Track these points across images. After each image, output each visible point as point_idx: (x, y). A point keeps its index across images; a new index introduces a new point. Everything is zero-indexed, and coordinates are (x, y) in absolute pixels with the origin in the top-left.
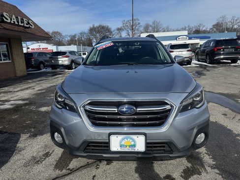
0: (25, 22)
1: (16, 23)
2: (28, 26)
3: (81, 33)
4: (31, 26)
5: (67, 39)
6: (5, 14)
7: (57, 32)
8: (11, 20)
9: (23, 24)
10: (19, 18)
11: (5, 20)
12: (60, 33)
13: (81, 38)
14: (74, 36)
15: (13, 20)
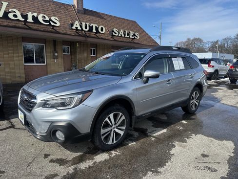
0: (131, 34)
1: (123, 36)
2: (133, 37)
3: (225, 39)
4: (136, 38)
5: (207, 46)
6: (114, 30)
7: (198, 39)
8: (119, 34)
9: (128, 37)
10: (127, 31)
11: (114, 34)
12: (201, 40)
13: (224, 44)
14: (217, 42)
15: (120, 34)
